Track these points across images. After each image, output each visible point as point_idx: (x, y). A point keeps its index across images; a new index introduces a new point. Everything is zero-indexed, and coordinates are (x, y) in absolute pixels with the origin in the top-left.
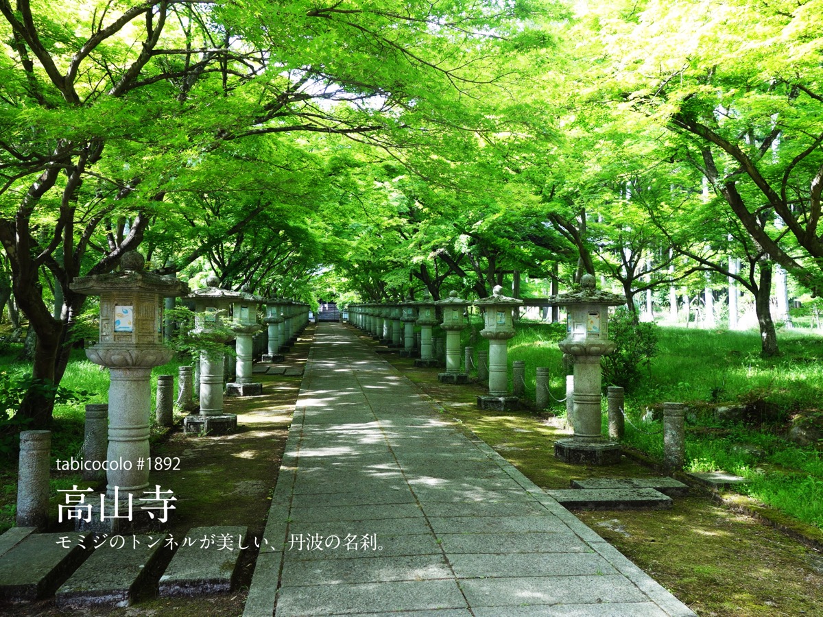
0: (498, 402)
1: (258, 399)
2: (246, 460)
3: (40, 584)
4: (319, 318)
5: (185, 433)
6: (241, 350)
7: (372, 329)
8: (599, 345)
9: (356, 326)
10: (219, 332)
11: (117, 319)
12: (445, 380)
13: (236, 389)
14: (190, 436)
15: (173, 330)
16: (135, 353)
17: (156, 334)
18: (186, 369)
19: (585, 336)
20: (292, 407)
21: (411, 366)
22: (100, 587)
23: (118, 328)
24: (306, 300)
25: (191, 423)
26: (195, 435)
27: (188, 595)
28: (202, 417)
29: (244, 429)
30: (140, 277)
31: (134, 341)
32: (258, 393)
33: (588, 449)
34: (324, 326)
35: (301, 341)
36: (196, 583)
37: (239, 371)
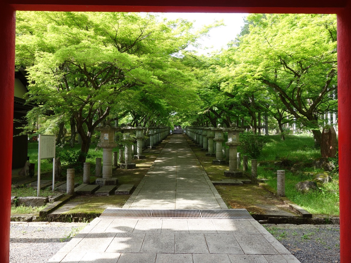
0: (218, 161)
1: (143, 160)
2: (137, 174)
3: (91, 191)
4: (174, 132)
5: (121, 168)
6: (139, 145)
8: (235, 143)
9: (188, 136)
10: (130, 139)
11: (105, 137)
12: (207, 155)
13: (137, 157)
14: (122, 169)
15: (118, 138)
16: (109, 145)
17: (113, 140)
18: (121, 150)
19: (231, 141)
20: (153, 162)
21: (199, 151)
22: (103, 192)
23: (105, 139)
24: (169, 125)
25: (122, 165)
26: (124, 169)
27: (121, 195)
28: (126, 164)
29: (138, 167)
30: (110, 127)
31: (108, 142)
32: (143, 158)
33: (232, 173)
34: (175, 136)
35: (164, 142)
36: (122, 192)
37: (138, 152)
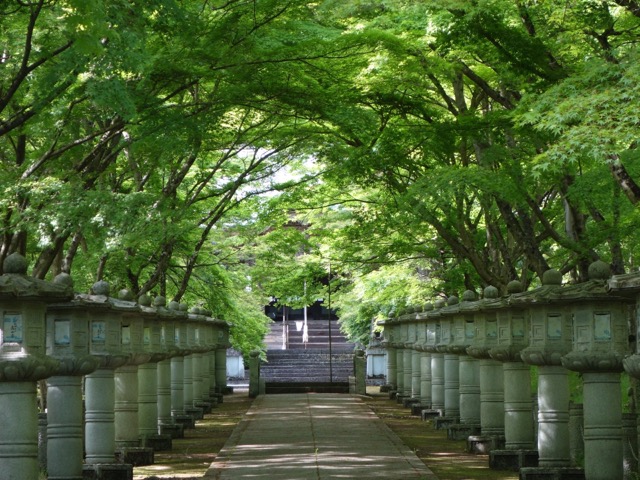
4: (265, 376)
7: (484, 422)
